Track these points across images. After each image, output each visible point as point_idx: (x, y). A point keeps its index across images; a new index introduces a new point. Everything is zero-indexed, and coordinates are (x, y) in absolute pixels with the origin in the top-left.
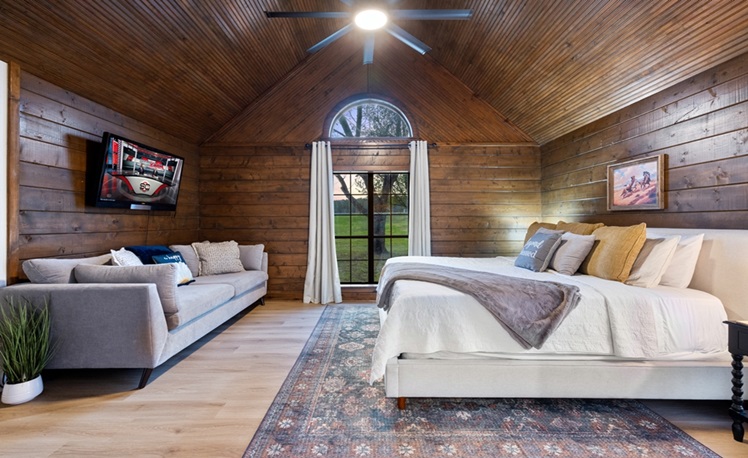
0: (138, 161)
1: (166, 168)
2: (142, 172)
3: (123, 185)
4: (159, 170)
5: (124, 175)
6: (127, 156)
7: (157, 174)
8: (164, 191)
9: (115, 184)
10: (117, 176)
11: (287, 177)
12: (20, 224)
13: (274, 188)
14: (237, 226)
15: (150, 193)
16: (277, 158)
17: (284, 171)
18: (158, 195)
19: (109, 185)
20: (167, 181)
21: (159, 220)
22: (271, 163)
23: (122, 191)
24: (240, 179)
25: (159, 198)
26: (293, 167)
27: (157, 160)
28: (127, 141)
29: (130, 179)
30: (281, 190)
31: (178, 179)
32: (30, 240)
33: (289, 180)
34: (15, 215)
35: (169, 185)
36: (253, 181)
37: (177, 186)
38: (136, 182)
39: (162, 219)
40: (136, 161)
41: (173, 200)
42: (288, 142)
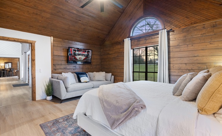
0: (78, 52)
1: (86, 53)
2: (79, 55)
3: (74, 58)
4: (84, 54)
5: (74, 56)
6: (74, 51)
7: (84, 55)
8: (87, 59)
9: (72, 58)
10: (72, 56)
11: (119, 52)
12: (53, 67)
13: (116, 56)
14: (108, 68)
15: (82, 59)
16: (117, 46)
17: (118, 50)
18: (85, 60)
19: (71, 58)
20: (87, 56)
21: (87, 66)
22: (115, 48)
23: (74, 60)
24: (108, 54)
25: (85, 61)
26: (121, 48)
27: (83, 51)
28: (74, 48)
29: (76, 57)
30: (118, 56)
31: (91, 55)
32: (56, 70)
33: (120, 53)
34: (52, 65)
35: (88, 57)
36: (111, 54)
37: (90, 57)
38: (78, 57)
39: (88, 66)
40: (77, 52)
41: (90, 61)
42: (119, 41)
